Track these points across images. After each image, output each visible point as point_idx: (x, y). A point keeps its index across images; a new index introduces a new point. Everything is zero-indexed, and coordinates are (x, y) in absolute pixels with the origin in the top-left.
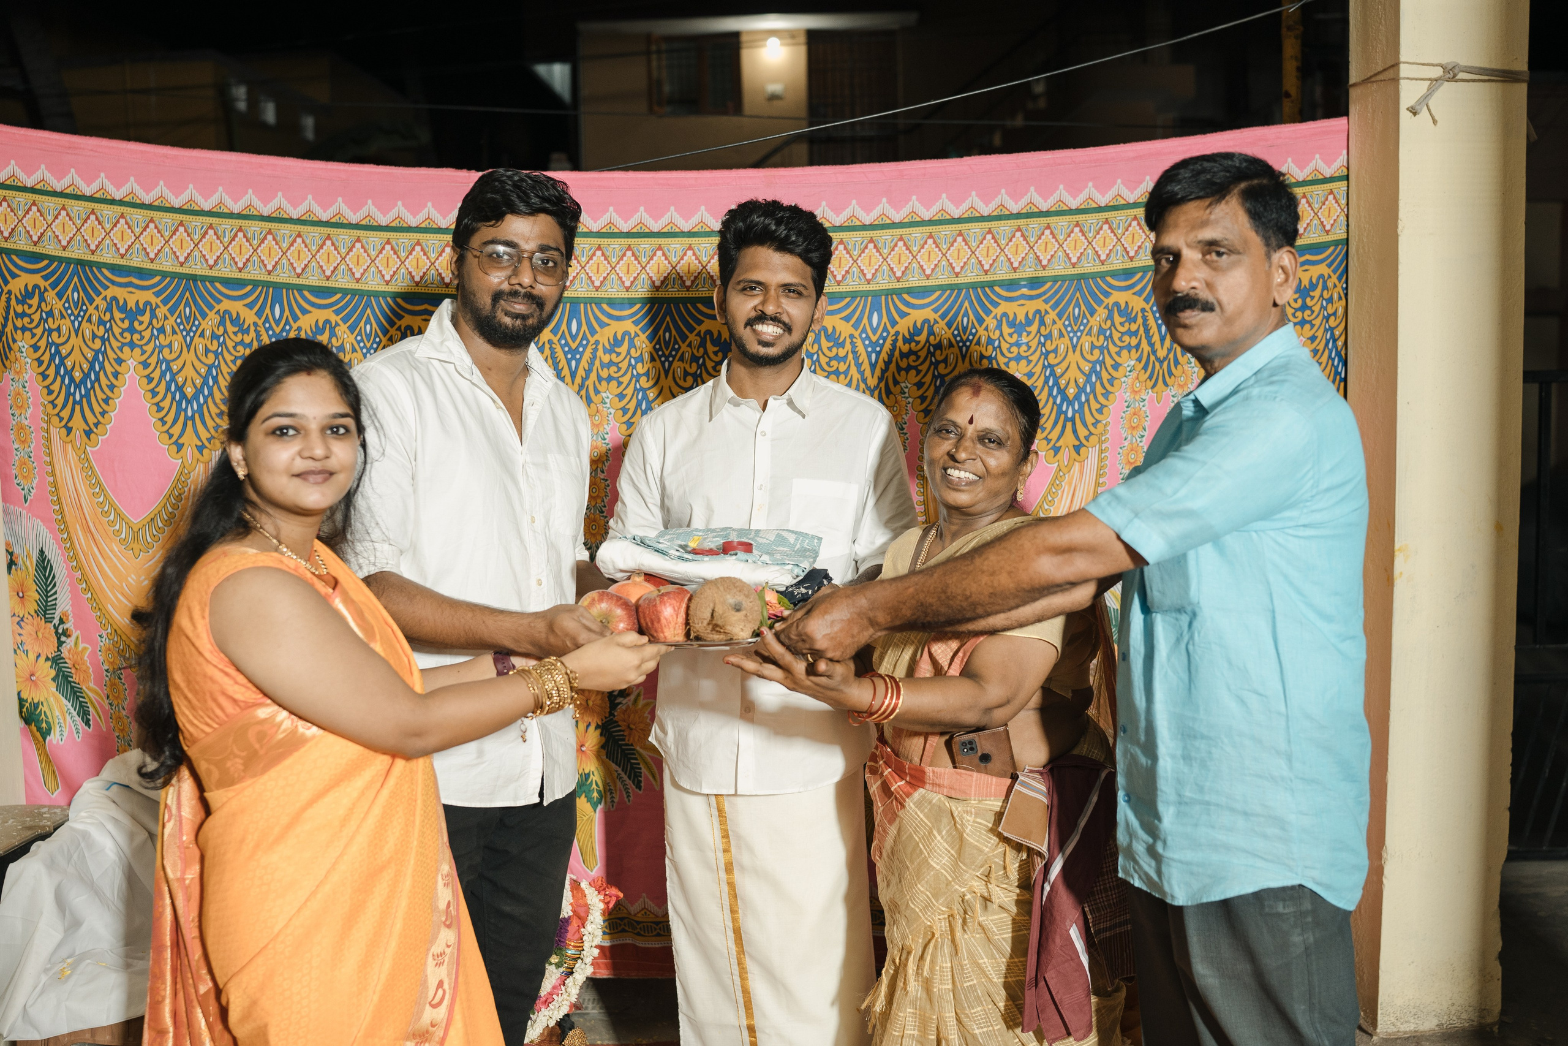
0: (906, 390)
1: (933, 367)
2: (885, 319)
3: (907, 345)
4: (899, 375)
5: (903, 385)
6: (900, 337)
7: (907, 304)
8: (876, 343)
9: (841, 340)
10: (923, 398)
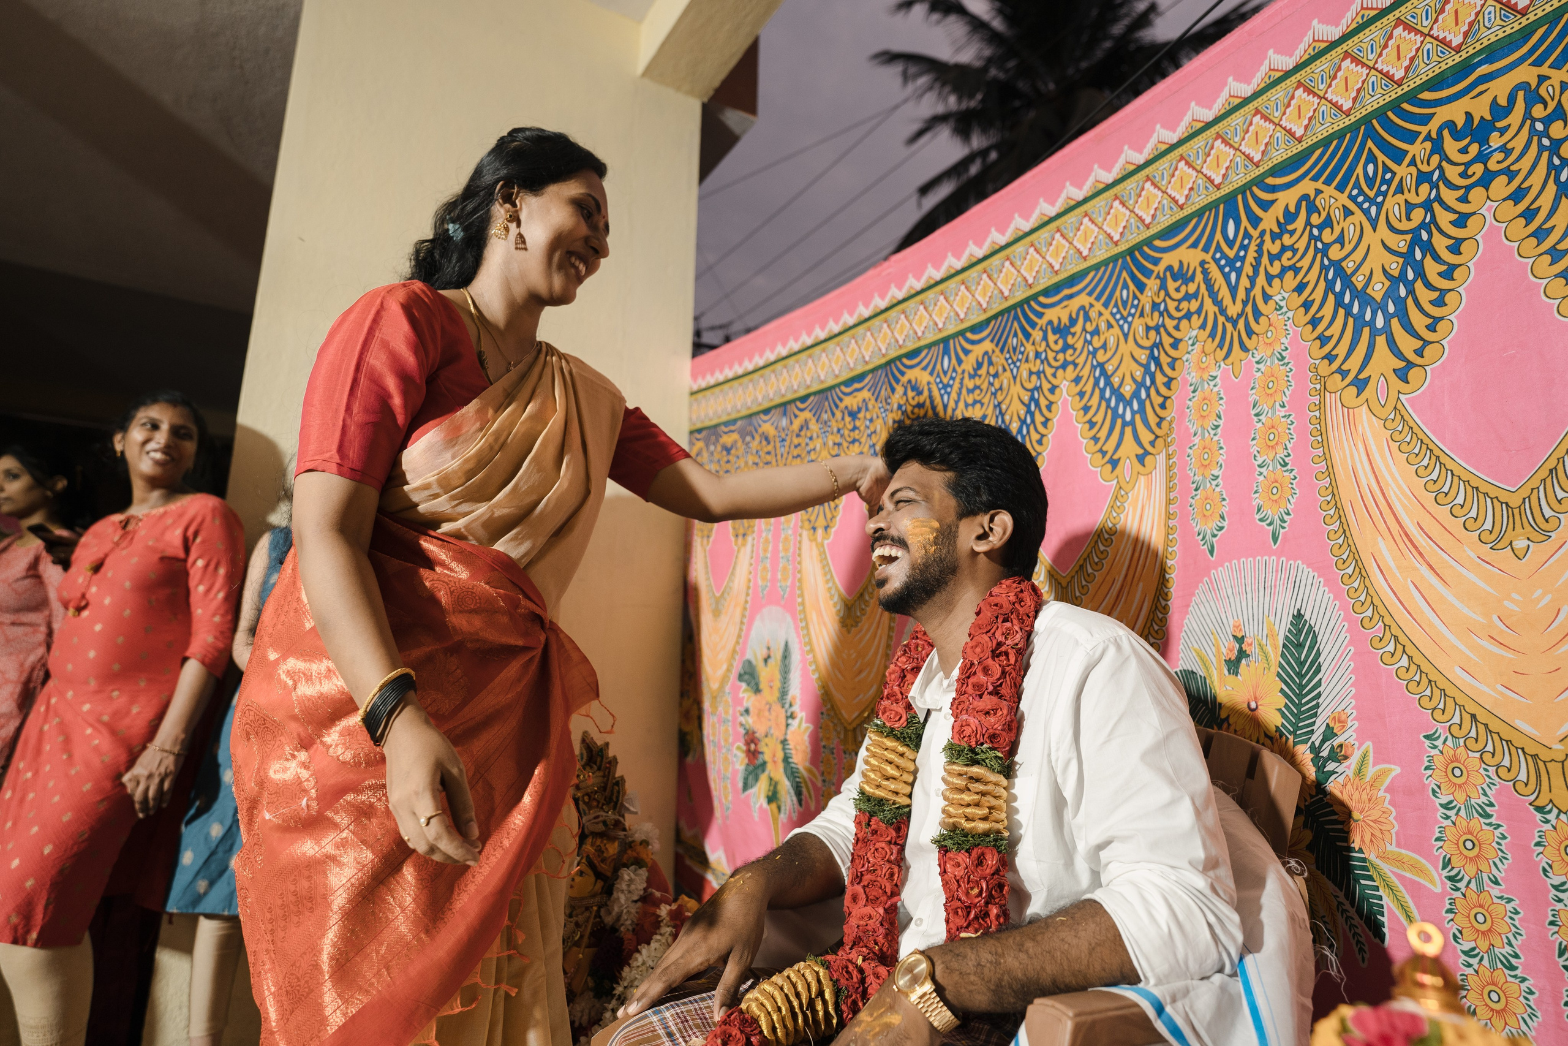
0: (1283, 304)
1: (1319, 255)
2: (1245, 222)
3: (1278, 242)
4: (1270, 286)
5: (1277, 298)
6: (1267, 237)
7: (1274, 189)
8: (1237, 257)
9: (1190, 272)
10: (1307, 305)
